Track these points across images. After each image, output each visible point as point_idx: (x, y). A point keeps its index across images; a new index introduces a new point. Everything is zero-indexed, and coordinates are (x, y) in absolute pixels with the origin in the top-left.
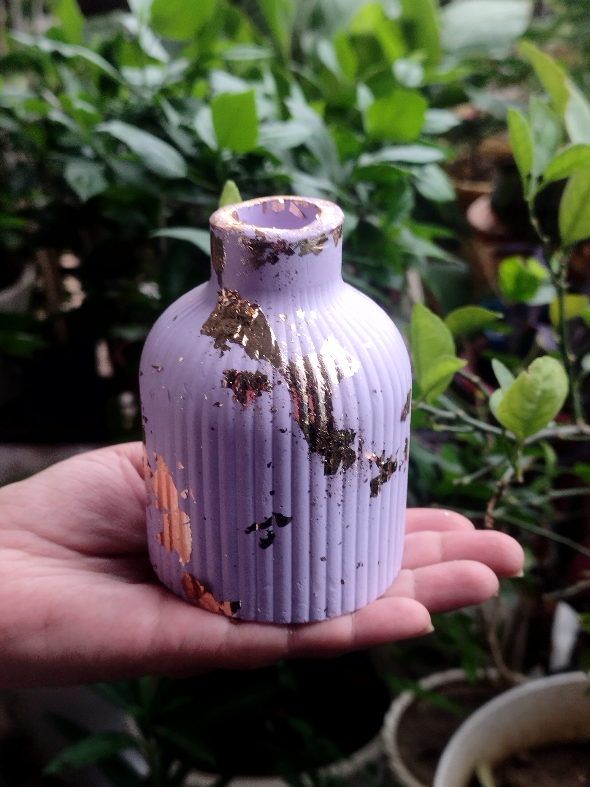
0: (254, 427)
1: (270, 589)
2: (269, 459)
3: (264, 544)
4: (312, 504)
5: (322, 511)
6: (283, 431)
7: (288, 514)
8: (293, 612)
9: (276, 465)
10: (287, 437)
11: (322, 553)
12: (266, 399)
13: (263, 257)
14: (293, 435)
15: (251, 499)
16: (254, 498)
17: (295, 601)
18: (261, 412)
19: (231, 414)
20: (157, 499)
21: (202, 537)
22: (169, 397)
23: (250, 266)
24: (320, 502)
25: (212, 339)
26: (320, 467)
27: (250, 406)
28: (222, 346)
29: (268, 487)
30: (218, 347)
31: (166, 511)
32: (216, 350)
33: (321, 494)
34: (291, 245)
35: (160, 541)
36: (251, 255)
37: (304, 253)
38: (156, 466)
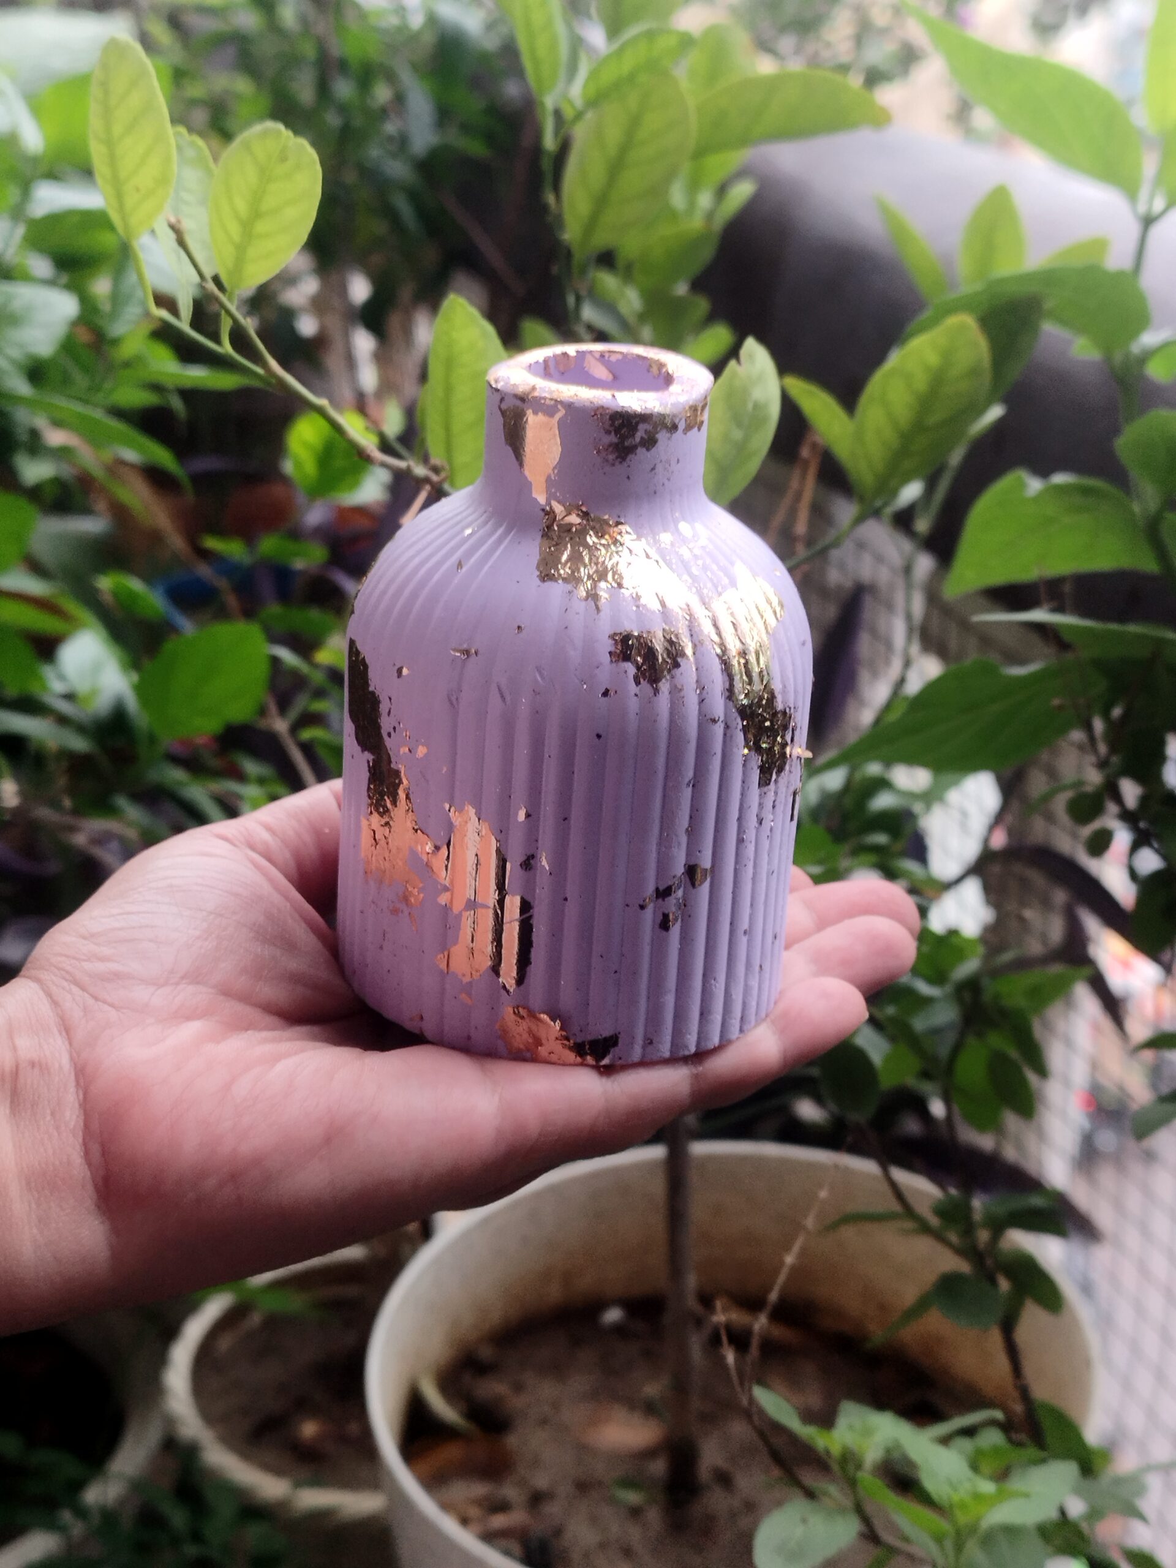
0: (672, 721)
1: (670, 1000)
2: (690, 773)
3: (664, 924)
4: (740, 841)
5: (750, 849)
6: (714, 721)
7: (705, 861)
8: (699, 1033)
9: (698, 783)
10: (719, 729)
11: (745, 925)
12: (687, 673)
13: (634, 439)
14: (727, 727)
15: (654, 848)
16: (659, 844)
17: (704, 1014)
18: (682, 694)
19: (633, 705)
20: (446, 889)
21: (556, 933)
22: (503, 697)
23: (611, 457)
24: (750, 835)
25: (569, 587)
26: (755, 775)
27: (664, 686)
28: (593, 596)
29: (683, 821)
30: (586, 599)
31: (472, 905)
32: (583, 604)
33: (752, 822)
34: (674, 416)
35: (443, 966)
36: (613, 438)
37: (688, 428)
38: (450, 827)
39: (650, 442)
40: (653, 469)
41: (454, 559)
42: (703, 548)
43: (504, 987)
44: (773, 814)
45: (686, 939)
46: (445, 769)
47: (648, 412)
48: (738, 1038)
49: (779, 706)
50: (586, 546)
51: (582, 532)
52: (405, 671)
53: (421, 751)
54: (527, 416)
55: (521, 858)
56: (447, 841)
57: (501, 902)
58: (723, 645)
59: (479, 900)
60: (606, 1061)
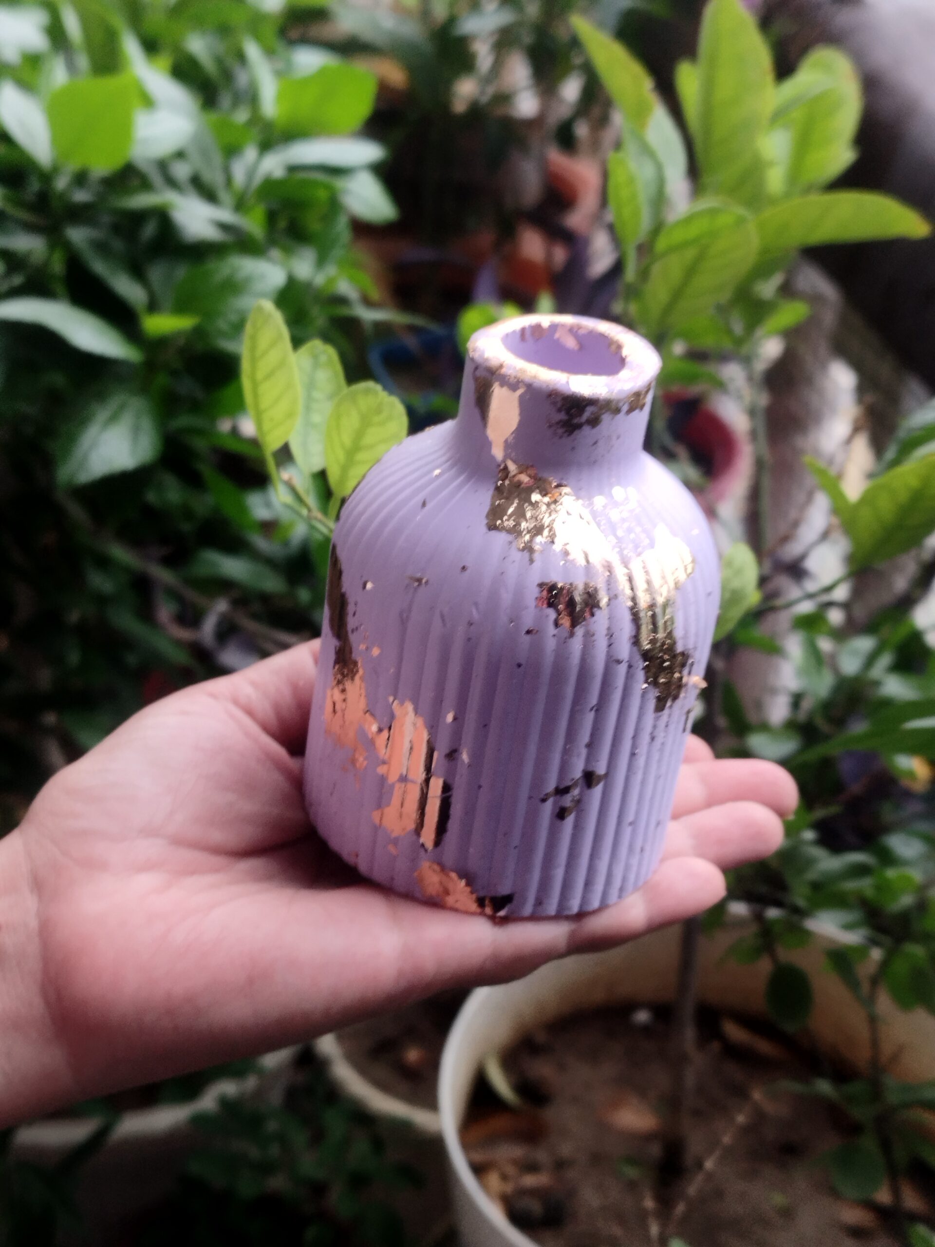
0: (583, 660)
1: (559, 874)
2: (593, 700)
3: (561, 814)
4: (633, 754)
5: (641, 761)
6: (619, 662)
7: (601, 769)
8: (582, 899)
9: (600, 709)
10: (622, 669)
11: (630, 817)
12: (600, 622)
13: (582, 418)
14: (630, 667)
15: (558, 756)
16: (563, 753)
17: (588, 884)
18: (594, 638)
19: (551, 646)
20: (384, 762)
21: (470, 811)
22: (443, 621)
23: (560, 431)
24: (642, 750)
25: (510, 537)
26: (652, 704)
27: (579, 631)
28: (529, 548)
29: (584, 736)
30: (523, 549)
31: (404, 779)
32: (520, 553)
33: (645, 738)
34: (618, 401)
35: (377, 821)
36: (562, 416)
37: (631, 410)
38: (392, 716)
39: (594, 422)
40: (595, 443)
41: (419, 498)
42: (631, 511)
43: (423, 845)
44: (666, 731)
45: (578, 827)
46: (392, 671)
47: (595, 397)
48: (615, 904)
49: (679, 648)
50: (531, 503)
51: (529, 490)
52: (369, 586)
53: (376, 652)
54: (493, 388)
55: (446, 751)
56: (389, 725)
57: (427, 781)
58: (634, 599)
59: (410, 777)
60: (502, 913)
